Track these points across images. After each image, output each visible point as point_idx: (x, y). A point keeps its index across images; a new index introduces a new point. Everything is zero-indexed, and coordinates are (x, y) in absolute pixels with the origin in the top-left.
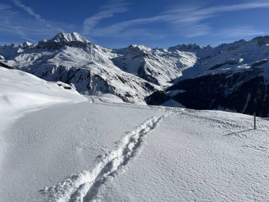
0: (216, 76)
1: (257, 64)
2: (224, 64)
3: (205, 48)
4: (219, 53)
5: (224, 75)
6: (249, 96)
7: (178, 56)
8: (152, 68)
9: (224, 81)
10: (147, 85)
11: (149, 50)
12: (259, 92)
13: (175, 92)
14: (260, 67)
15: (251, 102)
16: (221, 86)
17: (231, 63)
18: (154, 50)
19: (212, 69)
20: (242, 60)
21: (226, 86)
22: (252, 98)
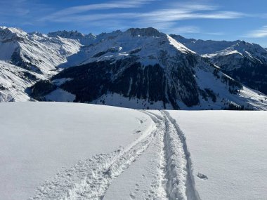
0: (101, 63)
1: (134, 52)
2: (107, 52)
3: (86, 36)
4: (101, 41)
5: (108, 62)
6: (132, 80)
7: (60, 43)
8: (30, 54)
9: (109, 68)
10: (27, 74)
11: (24, 33)
12: (138, 76)
13: (62, 81)
14: (137, 54)
15: (134, 85)
16: (107, 72)
17: (113, 51)
18: (30, 34)
19: (96, 56)
20: (121, 48)
21: (111, 72)
22: (134, 81)
